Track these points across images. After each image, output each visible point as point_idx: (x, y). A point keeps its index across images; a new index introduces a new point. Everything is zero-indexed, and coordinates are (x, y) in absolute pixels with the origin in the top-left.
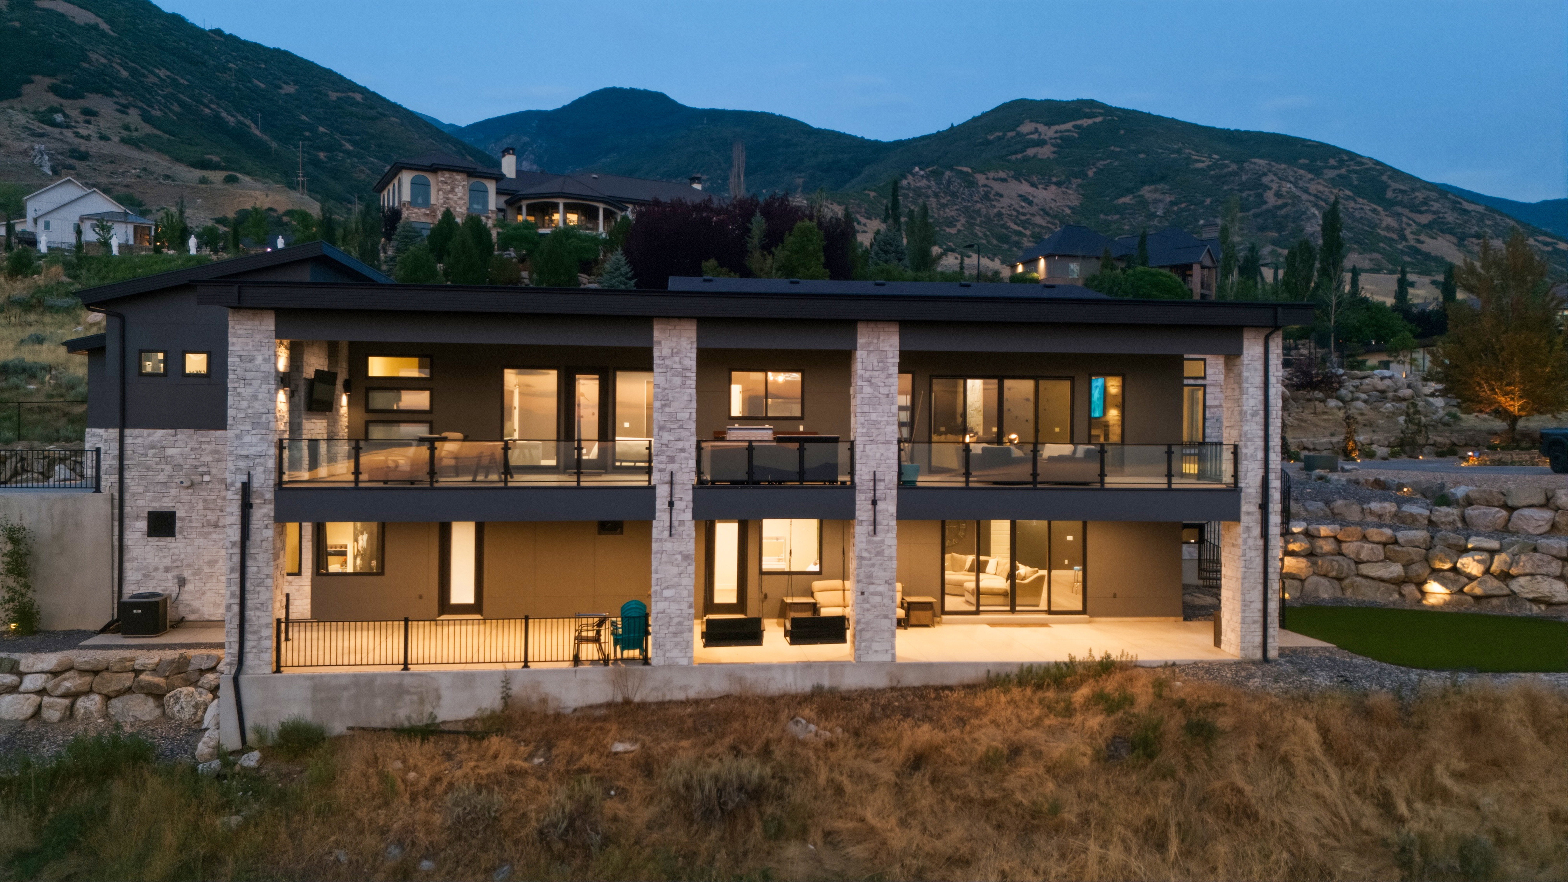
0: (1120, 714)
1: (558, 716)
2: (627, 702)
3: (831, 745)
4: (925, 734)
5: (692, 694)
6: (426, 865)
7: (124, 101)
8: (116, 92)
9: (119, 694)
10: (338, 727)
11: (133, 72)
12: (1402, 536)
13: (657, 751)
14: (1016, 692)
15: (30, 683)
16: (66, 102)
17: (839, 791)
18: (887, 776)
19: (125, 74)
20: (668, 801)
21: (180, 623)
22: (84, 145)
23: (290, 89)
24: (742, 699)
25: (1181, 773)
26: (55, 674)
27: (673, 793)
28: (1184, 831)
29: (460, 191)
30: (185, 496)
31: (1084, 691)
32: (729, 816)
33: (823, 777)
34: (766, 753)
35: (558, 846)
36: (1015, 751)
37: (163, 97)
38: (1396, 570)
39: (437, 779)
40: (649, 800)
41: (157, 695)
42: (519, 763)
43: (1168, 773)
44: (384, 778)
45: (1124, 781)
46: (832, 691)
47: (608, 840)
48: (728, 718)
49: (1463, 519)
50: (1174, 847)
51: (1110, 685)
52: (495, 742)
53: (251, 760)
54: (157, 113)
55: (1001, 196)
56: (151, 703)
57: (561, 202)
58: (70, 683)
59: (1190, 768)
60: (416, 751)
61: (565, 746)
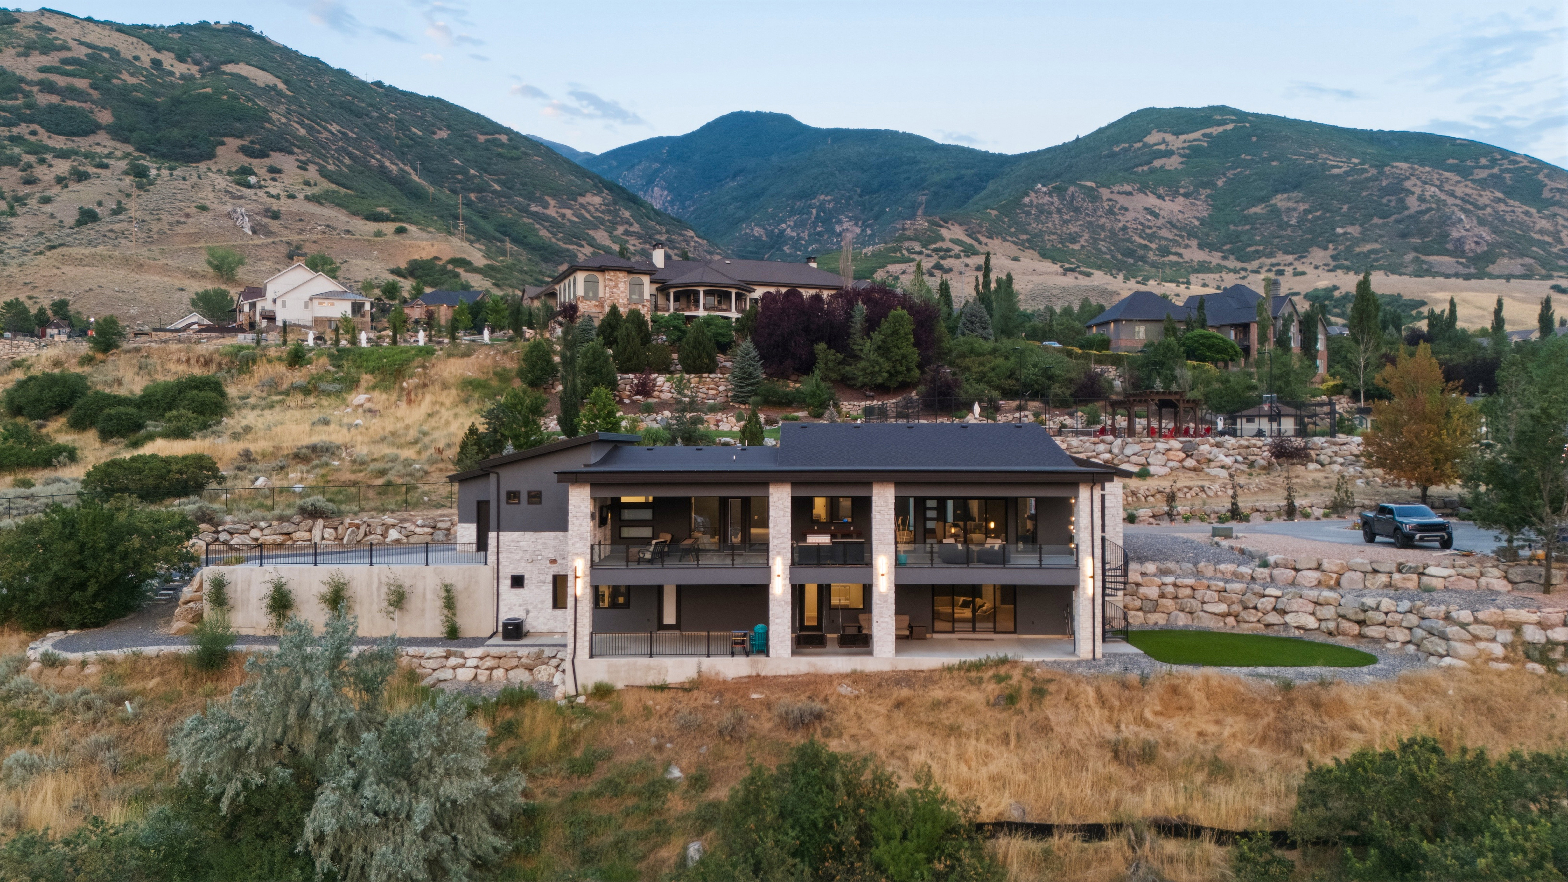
0: (1003, 684)
1: (725, 682)
2: (758, 676)
3: (857, 697)
4: (905, 692)
5: (791, 672)
6: (669, 745)
7: (303, 158)
8: (296, 150)
9: (512, 668)
10: (620, 685)
11: (310, 129)
12: (1229, 586)
13: (773, 698)
14: (955, 673)
15: (471, 663)
16: (255, 162)
17: (860, 718)
18: (883, 710)
19: (302, 132)
20: (778, 720)
21: (527, 634)
22: (275, 205)
23: (443, 134)
24: (816, 675)
25: (1026, 711)
26: (481, 658)
27: (780, 716)
28: (1018, 737)
29: (622, 286)
30: (529, 567)
31: (991, 673)
32: (806, 726)
33: (852, 711)
34: (826, 700)
35: (728, 738)
36: (949, 701)
37: (336, 151)
38: (1223, 608)
39: (670, 709)
40: (770, 720)
41: (530, 669)
42: (708, 702)
43: (1021, 712)
44: (646, 708)
45: (999, 716)
46: (862, 672)
47: (750, 736)
48: (808, 684)
49: (1271, 576)
50: (1013, 744)
51: (1003, 671)
52: (695, 693)
53: (581, 699)
54: (331, 167)
55: (1126, 209)
56: (527, 673)
57: (701, 290)
58: (489, 663)
59: (1031, 710)
60: (660, 696)
61: (728, 696)
